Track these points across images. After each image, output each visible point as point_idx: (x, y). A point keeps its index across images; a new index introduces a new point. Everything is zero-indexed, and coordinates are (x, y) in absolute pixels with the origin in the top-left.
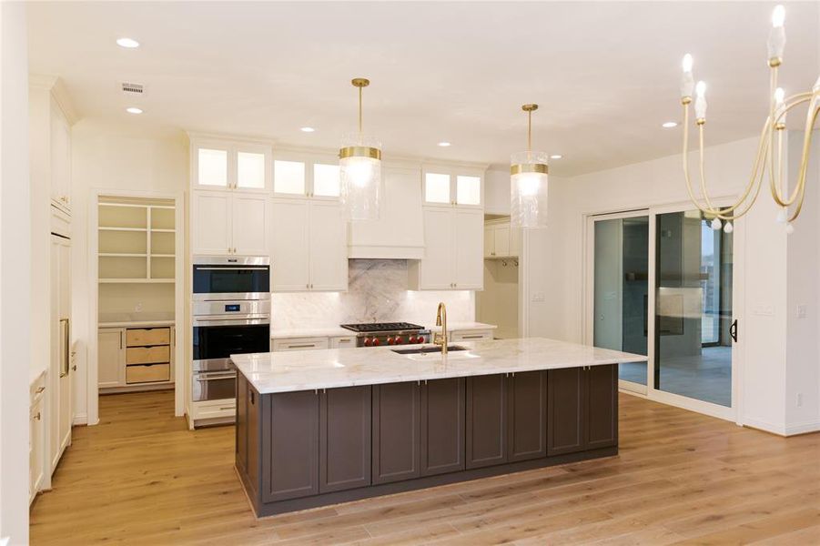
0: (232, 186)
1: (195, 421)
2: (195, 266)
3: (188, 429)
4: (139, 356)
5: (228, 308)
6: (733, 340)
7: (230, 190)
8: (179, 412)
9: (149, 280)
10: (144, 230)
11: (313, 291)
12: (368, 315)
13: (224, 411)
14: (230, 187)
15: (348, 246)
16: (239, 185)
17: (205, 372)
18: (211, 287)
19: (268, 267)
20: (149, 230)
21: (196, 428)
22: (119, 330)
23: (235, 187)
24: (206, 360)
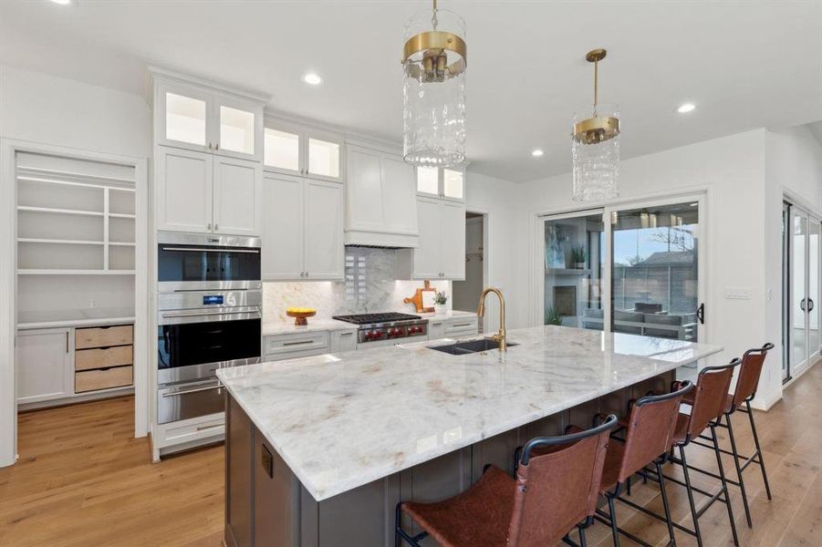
0: (214, 146)
1: (161, 450)
2: (161, 246)
3: (151, 460)
4: (92, 359)
5: (207, 301)
6: (699, 321)
7: (209, 150)
8: (140, 432)
9: (106, 271)
10: (100, 214)
11: (307, 280)
12: (360, 306)
13: (202, 431)
14: (210, 147)
15: (345, 232)
16: (222, 146)
17: (176, 383)
18: (184, 274)
19: (259, 249)
20: (106, 214)
21: (163, 458)
22: (65, 330)
23: (217, 148)
24: (178, 369)
